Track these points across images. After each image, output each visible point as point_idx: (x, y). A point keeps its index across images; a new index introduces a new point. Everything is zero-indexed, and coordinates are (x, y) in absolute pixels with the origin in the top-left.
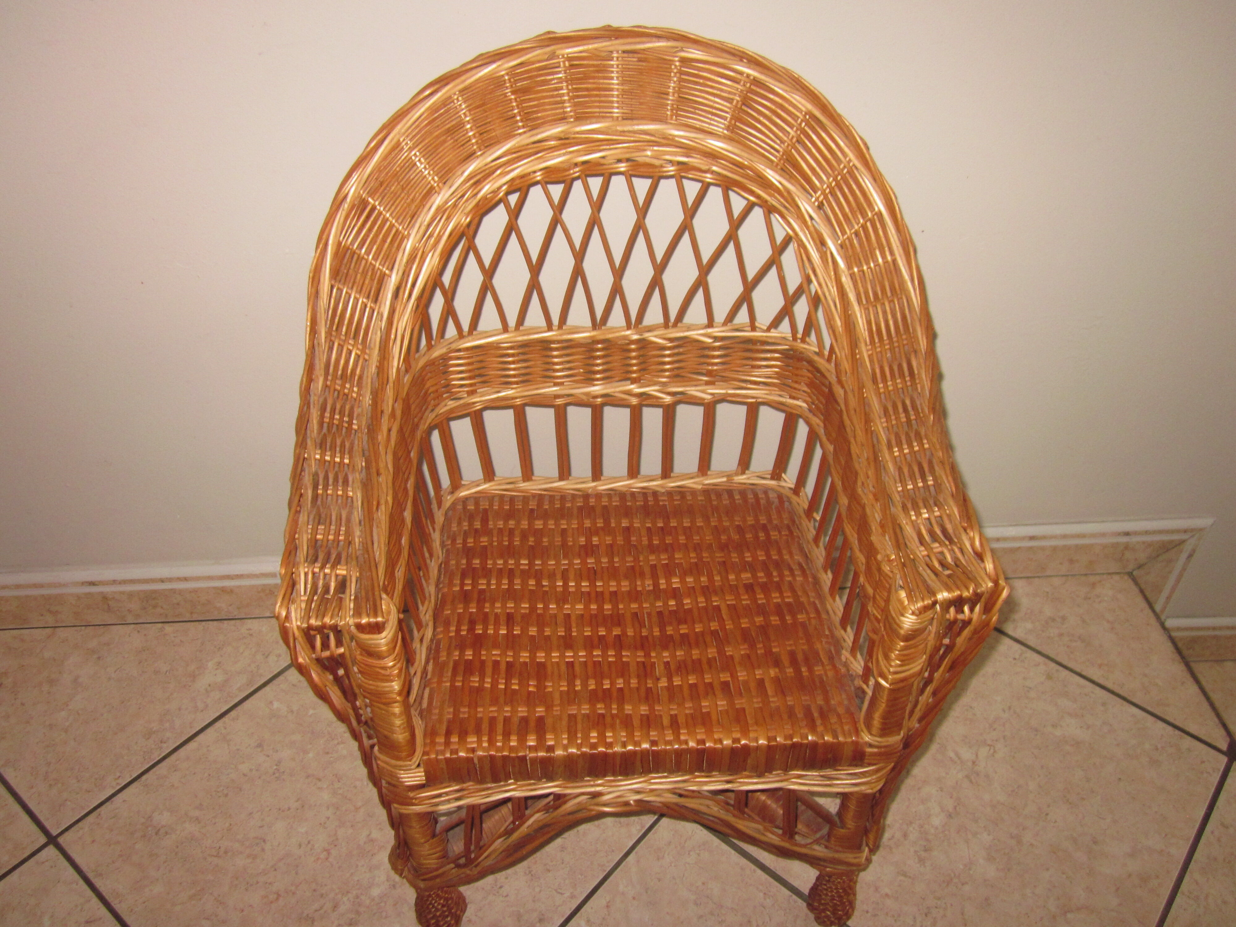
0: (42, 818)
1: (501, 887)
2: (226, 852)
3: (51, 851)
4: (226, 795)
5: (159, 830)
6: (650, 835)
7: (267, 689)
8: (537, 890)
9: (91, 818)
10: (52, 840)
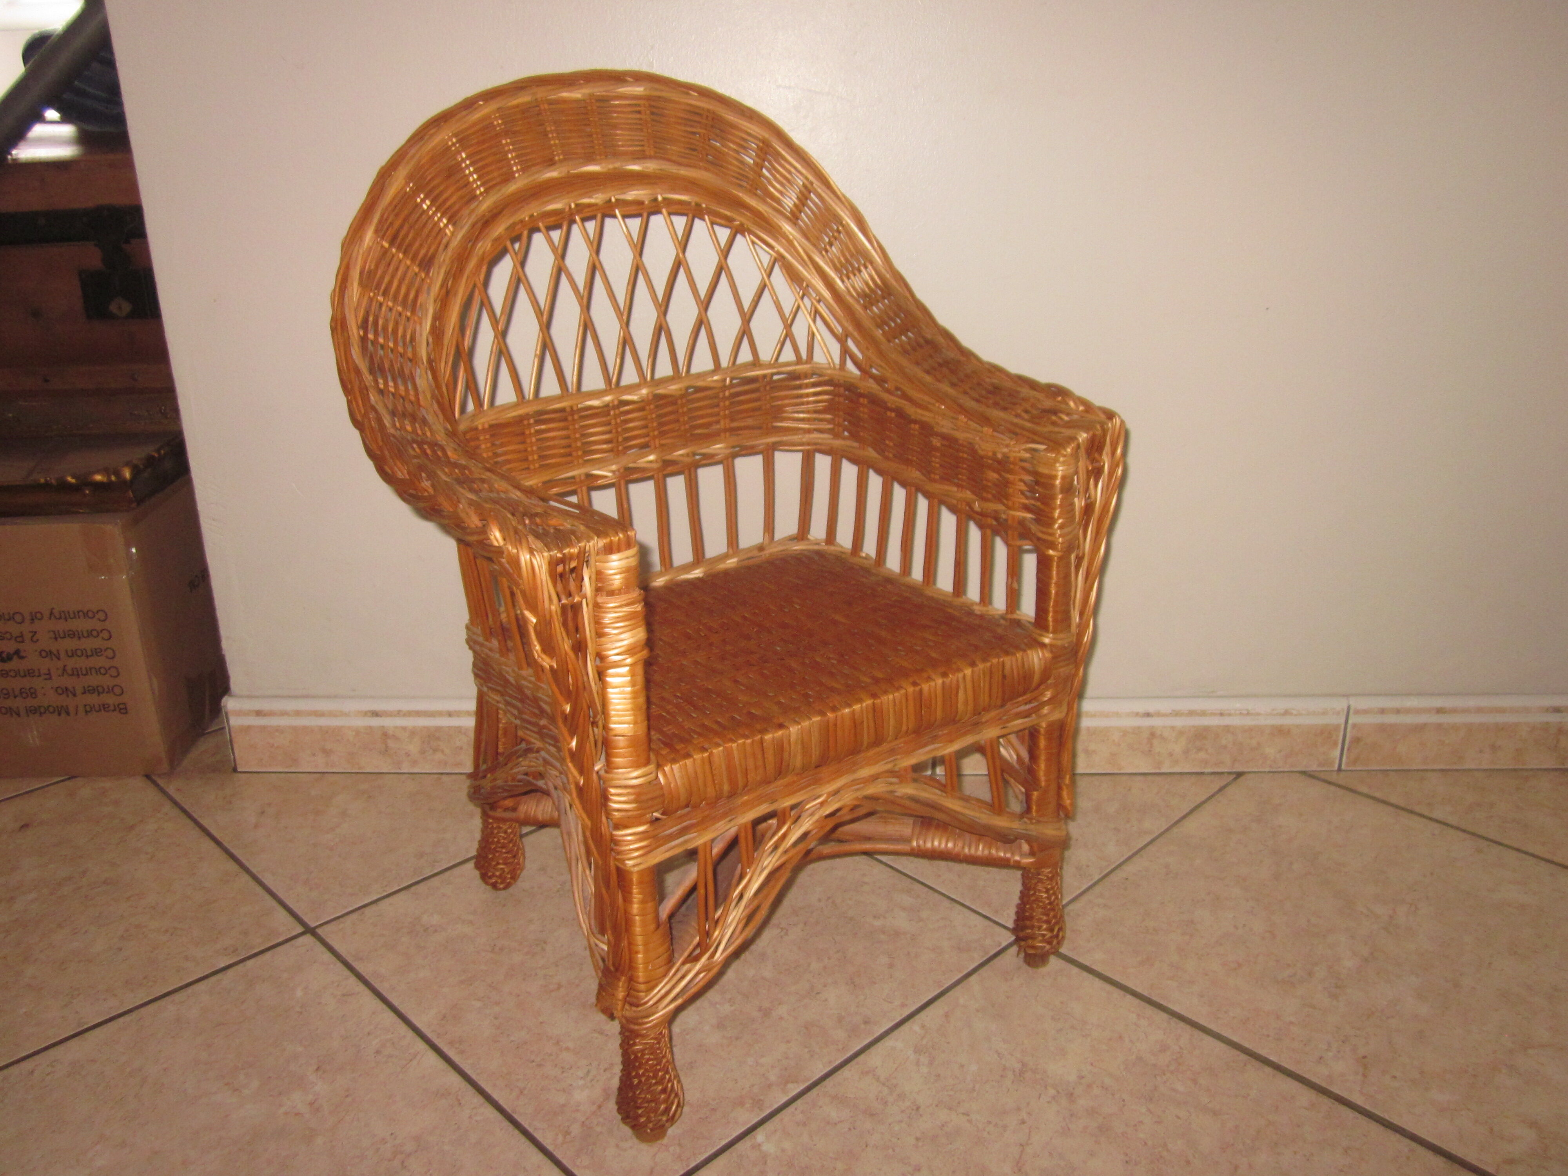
0: (300, 913)
1: (818, 993)
2: (501, 949)
3: (308, 939)
5: (427, 928)
6: (995, 961)
8: (862, 997)
9: (354, 916)
10: (311, 931)
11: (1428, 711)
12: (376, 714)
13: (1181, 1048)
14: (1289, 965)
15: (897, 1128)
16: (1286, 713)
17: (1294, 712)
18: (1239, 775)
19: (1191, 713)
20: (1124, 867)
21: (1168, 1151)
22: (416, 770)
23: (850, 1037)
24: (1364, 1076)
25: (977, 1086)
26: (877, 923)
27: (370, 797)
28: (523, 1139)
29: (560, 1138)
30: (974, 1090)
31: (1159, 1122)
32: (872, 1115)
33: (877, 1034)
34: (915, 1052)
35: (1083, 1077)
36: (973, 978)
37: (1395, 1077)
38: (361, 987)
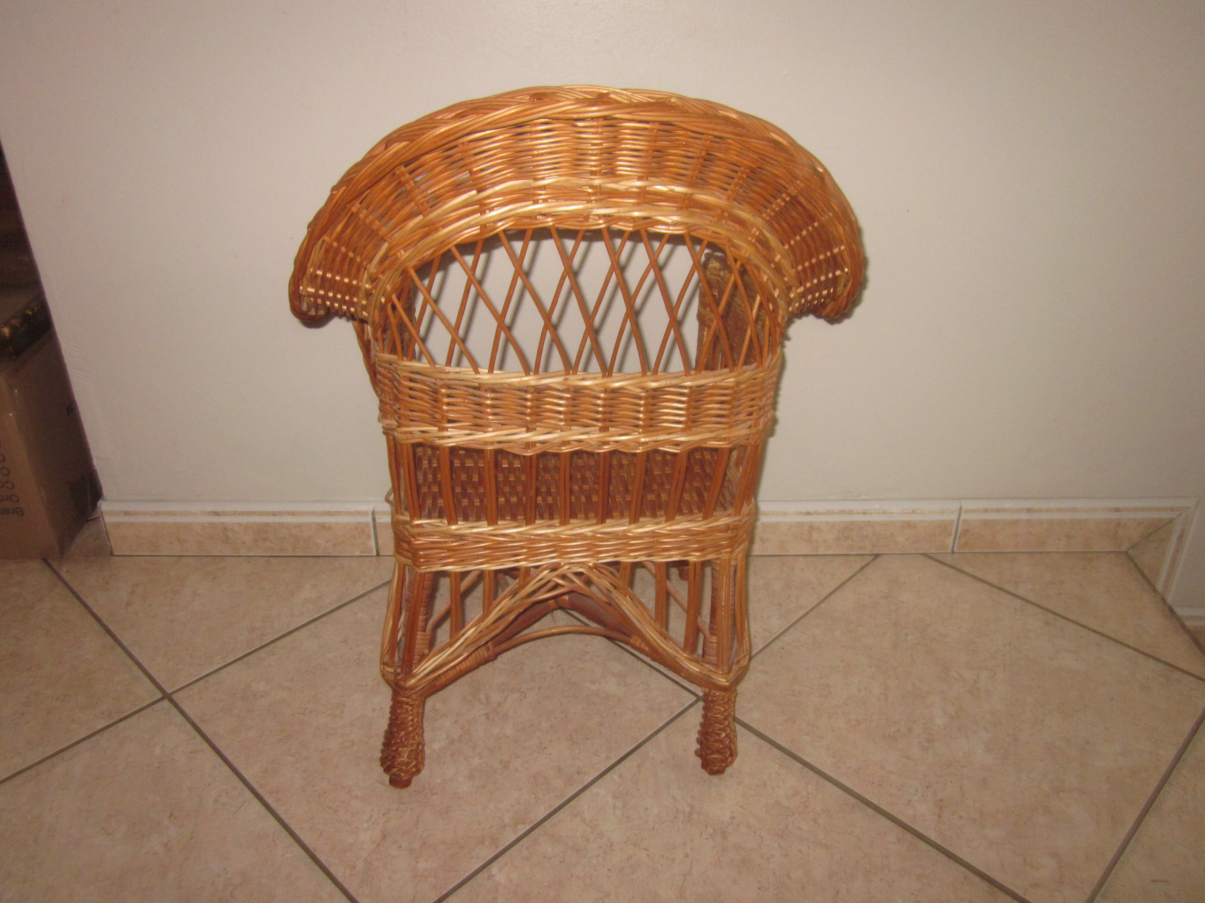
0: (159, 681)
1: (545, 748)
2: (311, 712)
3: (166, 703)
4: (314, 673)
5: (256, 694)
6: (679, 719)
7: (354, 604)
8: (577, 751)
9: (201, 683)
11: (1020, 511)
12: (217, 514)
13: (808, 793)
14: (895, 722)
15: (595, 861)
16: (914, 512)
17: (920, 512)
18: (877, 556)
19: (841, 512)
20: (782, 638)
21: (790, 878)
22: (251, 554)
23: (566, 785)
24: (939, 816)
25: (656, 826)
26: (593, 688)
27: (215, 578)
28: (321, 873)
29: (348, 871)
30: (653, 829)
31: (786, 855)
32: (577, 850)
33: (586, 783)
34: (613, 797)
35: (734, 818)
36: (662, 735)
37: (960, 817)
38: (205, 745)
